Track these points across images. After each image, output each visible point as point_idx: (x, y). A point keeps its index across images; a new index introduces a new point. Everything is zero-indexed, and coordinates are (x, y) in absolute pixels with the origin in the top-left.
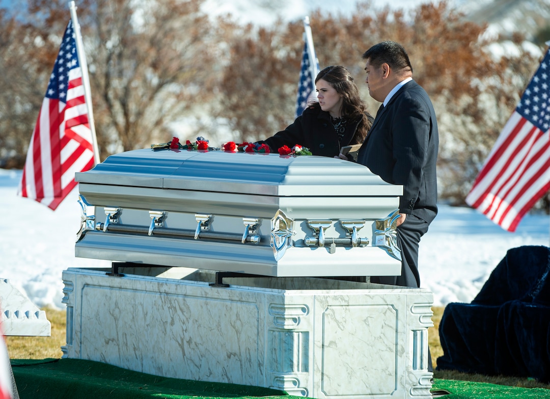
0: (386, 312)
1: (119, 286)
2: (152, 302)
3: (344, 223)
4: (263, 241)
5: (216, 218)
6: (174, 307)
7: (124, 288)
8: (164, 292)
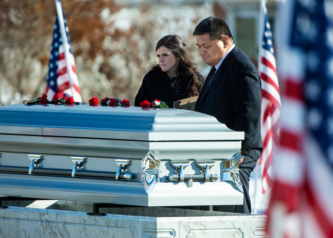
0: (234, 235)
1: (3, 216)
2: (34, 229)
3: (199, 163)
4: (134, 178)
5: (89, 159)
6: (54, 232)
7: (7, 218)
8: (45, 220)
